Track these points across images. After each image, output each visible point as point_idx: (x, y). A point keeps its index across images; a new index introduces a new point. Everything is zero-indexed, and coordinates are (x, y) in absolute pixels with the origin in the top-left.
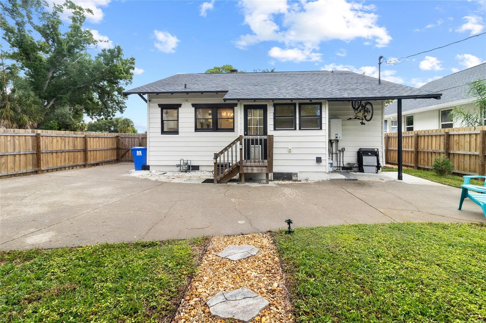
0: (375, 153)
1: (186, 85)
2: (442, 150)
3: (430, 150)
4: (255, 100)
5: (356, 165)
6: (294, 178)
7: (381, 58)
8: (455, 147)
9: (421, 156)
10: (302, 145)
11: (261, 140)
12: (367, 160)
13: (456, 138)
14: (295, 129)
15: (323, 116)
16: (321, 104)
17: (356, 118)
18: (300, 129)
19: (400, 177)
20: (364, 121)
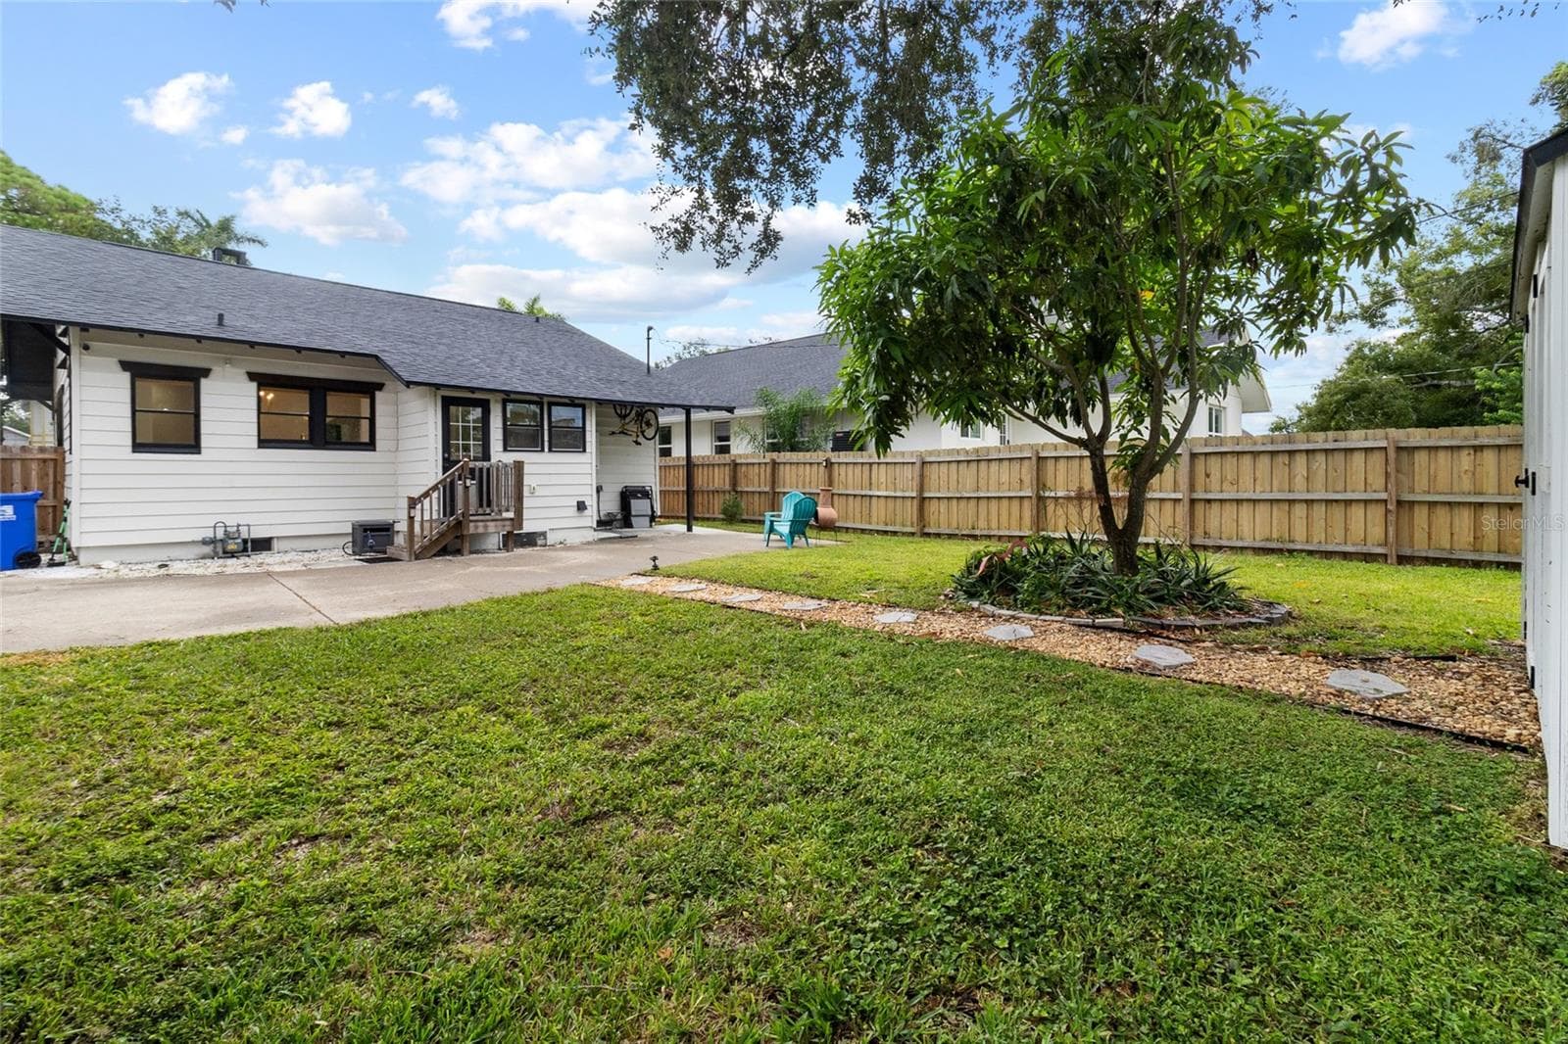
0: (645, 494)
1: (221, 317)
2: (727, 487)
3: (711, 488)
4: (472, 390)
5: (619, 516)
6: (539, 542)
7: (650, 329)
8: (743, 481)
9: (699, 499)
10: (554, 480)
11: (481, 470)
12: (638, 506)
13: (744, 468)
14: (543, 450)
15: (588, 428)
16: (584, 407)
17: (622, 432)
18: (550, 450)
19: (690, 529)
20: (641, 439)
